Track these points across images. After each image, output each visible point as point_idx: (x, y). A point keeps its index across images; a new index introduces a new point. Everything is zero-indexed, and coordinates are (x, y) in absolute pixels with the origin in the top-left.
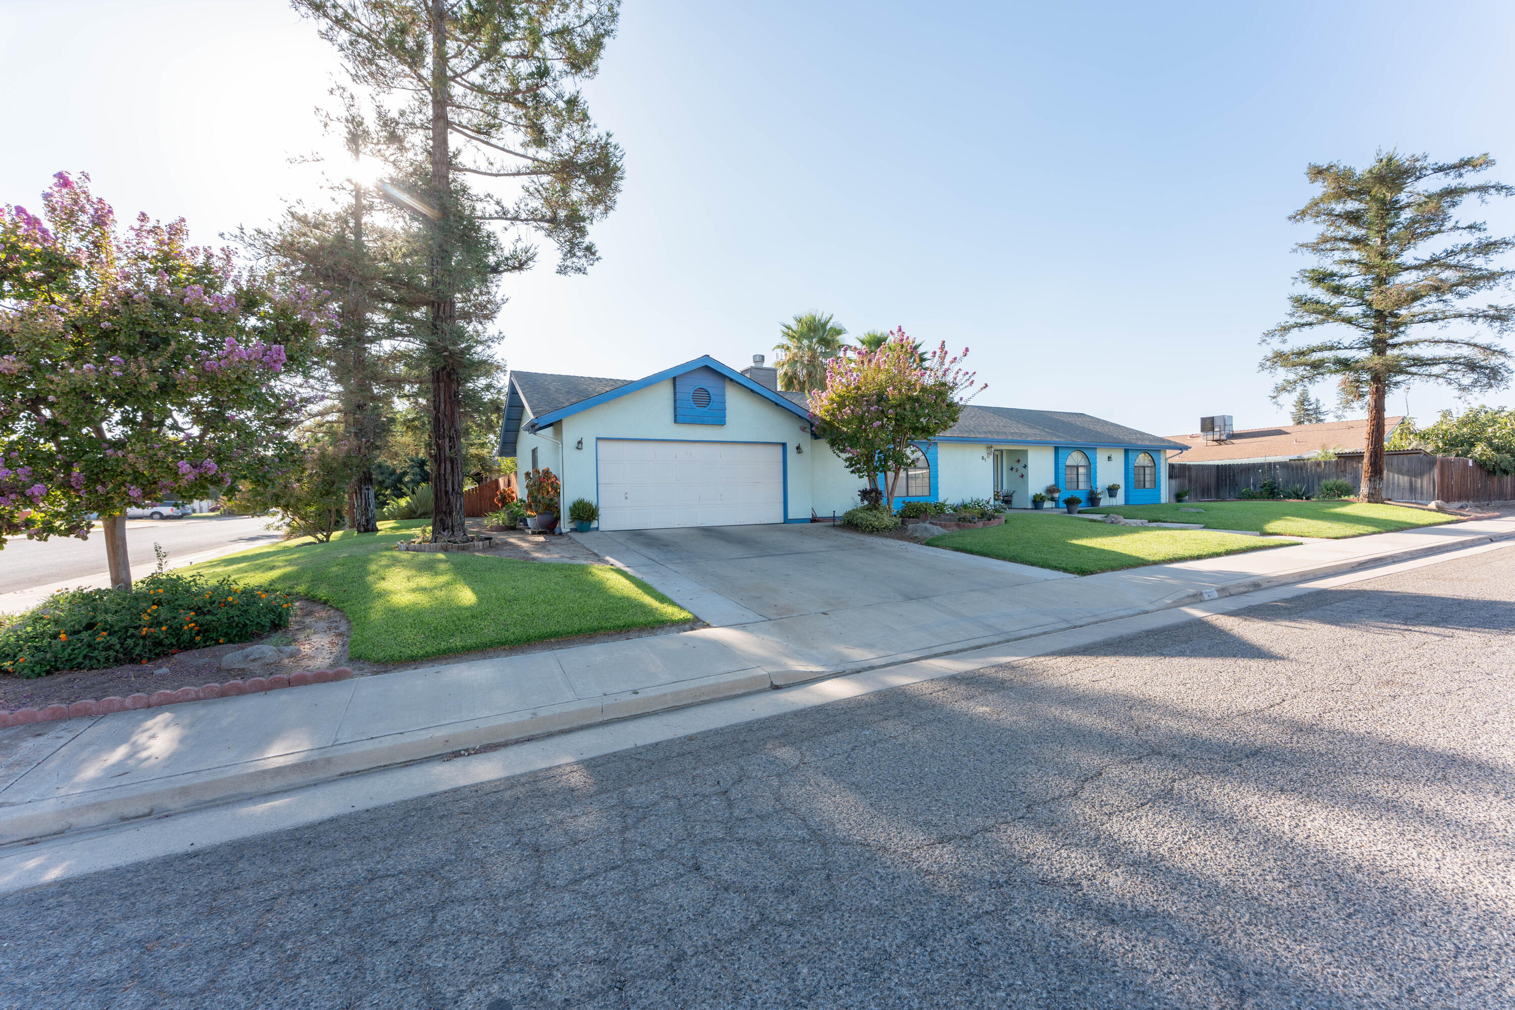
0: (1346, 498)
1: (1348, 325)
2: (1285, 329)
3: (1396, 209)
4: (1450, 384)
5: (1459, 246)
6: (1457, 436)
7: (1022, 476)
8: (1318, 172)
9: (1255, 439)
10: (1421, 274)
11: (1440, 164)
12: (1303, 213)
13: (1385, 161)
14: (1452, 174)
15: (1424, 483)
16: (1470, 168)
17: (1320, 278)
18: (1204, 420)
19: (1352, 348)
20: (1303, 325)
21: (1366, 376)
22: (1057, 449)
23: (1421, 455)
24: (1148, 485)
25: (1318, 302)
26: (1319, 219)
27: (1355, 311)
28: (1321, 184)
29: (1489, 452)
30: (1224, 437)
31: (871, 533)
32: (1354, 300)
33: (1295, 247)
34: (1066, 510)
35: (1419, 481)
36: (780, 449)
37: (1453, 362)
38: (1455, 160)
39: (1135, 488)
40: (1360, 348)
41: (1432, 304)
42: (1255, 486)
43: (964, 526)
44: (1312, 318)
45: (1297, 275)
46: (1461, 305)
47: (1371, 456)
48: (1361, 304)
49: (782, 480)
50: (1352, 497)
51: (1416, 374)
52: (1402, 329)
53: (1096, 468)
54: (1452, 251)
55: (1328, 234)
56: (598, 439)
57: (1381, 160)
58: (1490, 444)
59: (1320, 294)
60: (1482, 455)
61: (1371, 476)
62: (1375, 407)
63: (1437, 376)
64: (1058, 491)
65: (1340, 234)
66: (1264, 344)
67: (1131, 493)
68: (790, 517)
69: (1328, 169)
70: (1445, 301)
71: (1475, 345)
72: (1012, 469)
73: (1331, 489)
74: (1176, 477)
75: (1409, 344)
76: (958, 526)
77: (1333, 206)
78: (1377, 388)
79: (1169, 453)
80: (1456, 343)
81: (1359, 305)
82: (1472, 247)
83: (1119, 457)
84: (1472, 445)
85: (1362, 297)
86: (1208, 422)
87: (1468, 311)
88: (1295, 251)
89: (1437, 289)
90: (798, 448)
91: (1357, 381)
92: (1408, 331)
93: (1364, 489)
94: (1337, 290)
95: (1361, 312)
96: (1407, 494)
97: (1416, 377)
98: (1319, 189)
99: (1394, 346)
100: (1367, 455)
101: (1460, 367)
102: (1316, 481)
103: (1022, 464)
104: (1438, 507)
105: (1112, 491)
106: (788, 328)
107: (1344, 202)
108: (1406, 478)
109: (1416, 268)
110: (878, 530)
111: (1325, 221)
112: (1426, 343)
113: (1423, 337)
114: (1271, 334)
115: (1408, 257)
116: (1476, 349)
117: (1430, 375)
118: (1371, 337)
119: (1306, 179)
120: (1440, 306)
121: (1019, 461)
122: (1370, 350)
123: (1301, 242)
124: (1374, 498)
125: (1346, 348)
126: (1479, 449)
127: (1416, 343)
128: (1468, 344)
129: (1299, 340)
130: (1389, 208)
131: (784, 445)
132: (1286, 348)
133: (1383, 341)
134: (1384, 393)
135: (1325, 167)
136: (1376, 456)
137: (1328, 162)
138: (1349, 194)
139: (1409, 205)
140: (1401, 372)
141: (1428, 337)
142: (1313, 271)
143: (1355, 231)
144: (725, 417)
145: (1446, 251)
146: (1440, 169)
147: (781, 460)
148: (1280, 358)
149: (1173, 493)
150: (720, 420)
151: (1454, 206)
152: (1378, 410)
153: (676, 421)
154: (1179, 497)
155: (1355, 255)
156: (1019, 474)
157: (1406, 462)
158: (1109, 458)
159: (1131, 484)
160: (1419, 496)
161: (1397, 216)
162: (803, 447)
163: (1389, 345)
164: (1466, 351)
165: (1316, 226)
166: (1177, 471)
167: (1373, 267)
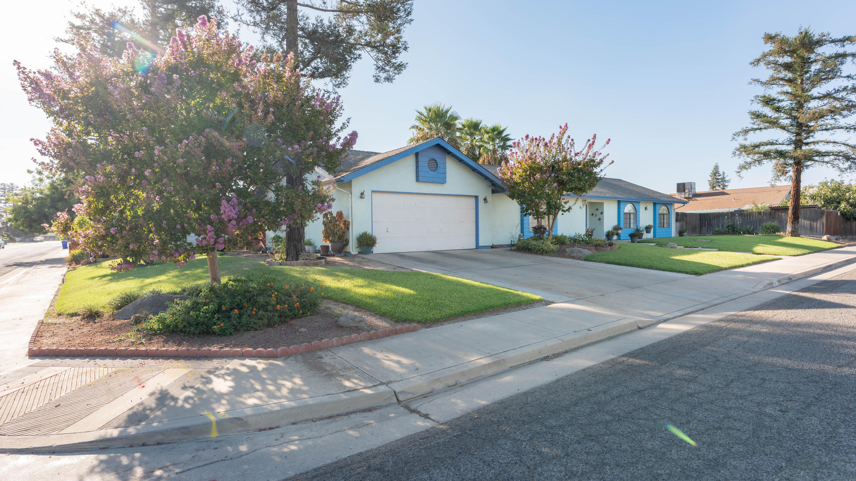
0: (778, 234)
1: (783, 130)
2: (746, 132)
3: (809, 63)
4: (834, 167)
5: (842, 87)
6: (831, 198)
7: (600, 219)
8: (770, 38)
9: (710, 197)
10: (820, 102)
11: (833, 38)
12: (758, 61)
13: (804, 33)
14: (839, 45)
15: (818, 225)
16: (849, 42)
17: (768, 101)
18: (679, 185)
19: (783, 144)
20: (756, 129)
21: (791, 162)
22: (619, 202)
23: (816, 209)
24: (665, 226)
25: (765, 116)
26: (769, 66)
27: (786, 122)
28: (770, 45)
29: (849, 208)
30: (691, 196)
31: (542, 254)
32: (785, 116)
33: (751, 81)
34: (630, 241)
35: (815, 224)
36: (473, 200)
37: (837, 155)
38: (841, 37)
39: (659, 227)
40: (788, 145)
41: (829, 121)
42: (722, 226)
43: (600, 250)
44: (762, 126)
45: (753, 99)
46: (842, 121)
47: (793, 209)
48: (789, 118)
49: (474, 220)
50: (782, 233)
51: (816, 161)
52: (811, 134)
53: (639, 214)
54: (838, 90)
55: (775, 75)
56: (373, 191)
57: (802, 33)
58: (848, 203)
59: (768, 111)
60: (844, 209)
61: (793, 221)
62: (796, 179)
63: (827, 163)
64: (621, 229)
65: (781, 75)
66: (734, 141)
67: (657, 231)
68: (481, 244)
69: (774, 37)
70: (835, 119)
71: (848, 145)
72: (593, 215)
73: (769, 228)
74: (679, 221)
75: (814, 143)
76: (596, 249)
77: (778, 59)
78: (797, 168)
79: (676, 205)
80: (838, 143)
81: (787, 118)
82: (849, 88)
83: (650, 207)
84: (839, 203)
85: (790, 114)
86: (681, 186)
87: (845, 125)
88: (750, 83)
89: (832, 112)
90: (485, 199)
91: (785, 164)
92: (815, 136)
93: (789, 228)
94: (778, 110)
95: (789, 123)
96: (808, 231)
97: (817, 163)
98: (769, 47)
99: (807, 144)
100: (791, 208)
101: (841, 158)
102: (758, 223)
103: (600, 211)
104: (828, 239)
105: (648, 229)
106: (422, 114)
107: (783, 57)
108: (808, 222)
109: (819, 98)
110: (546, 252)
111: (772, 67)
112: (823, 143)
113: (821, 139)
114: (737, 134)
115: (815, 92)
116: (848, 147)
117: (823, 162)
118: (794, 138)
119: (762, 41)
120: (832, 122)
121: (597, 209)
122: (793, 146)
123: (754, 78)
124: (795, 233)
125: (780, 144)
126: (843, 205)
127: (817, 143)
128: (844, 144)
129: (754, 138)
130: (806, 62)
131: (476, 197)
132: (747, 143)
133: (800, 141)
134: (801, 171)
135: (773, 35)
136: (796, 209)
137: (775, 32)
138: (786, 52)
139: (815, 61)
140: (810, 159)
141: (824, 139)
142: (764, 97)
143: (790, 75)
144: (446, 178)
145: (835, 89)
146: (833, 41)
147: (474, 207)
148: (744, 149)
149: (678, 230)
150: (443, 181)
151: (842, 64)
152: (797, 181)
153: (417, 180)
154: (681, 233)
155: (789, 90)
156: (598, 217)
157: (808, 213)
158: (646, 208)
159: (657, 225)
160: (815, 233)
161: (809, 67)
162: (488, 199)
163: (804, 143)
164: (843, 148)
165: (768, 70)
166: (680, 217)
167: (798, 97)
